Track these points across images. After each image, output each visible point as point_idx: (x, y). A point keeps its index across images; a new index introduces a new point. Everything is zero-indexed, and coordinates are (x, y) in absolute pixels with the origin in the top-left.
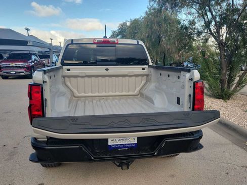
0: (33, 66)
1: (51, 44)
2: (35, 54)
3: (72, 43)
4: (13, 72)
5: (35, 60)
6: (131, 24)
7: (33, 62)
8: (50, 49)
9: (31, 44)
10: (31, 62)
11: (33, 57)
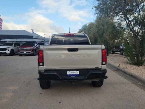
0: (35, 49)
1: (45, 37)
2: (36, 43)
3: (55, 36)
4: (25, 52)
5: (36, 46)
6: (88, 26)
7: (35, 47)
8: (44, 40)
9: (35, 37)
10: (34, 47)
11: (36, 44)
